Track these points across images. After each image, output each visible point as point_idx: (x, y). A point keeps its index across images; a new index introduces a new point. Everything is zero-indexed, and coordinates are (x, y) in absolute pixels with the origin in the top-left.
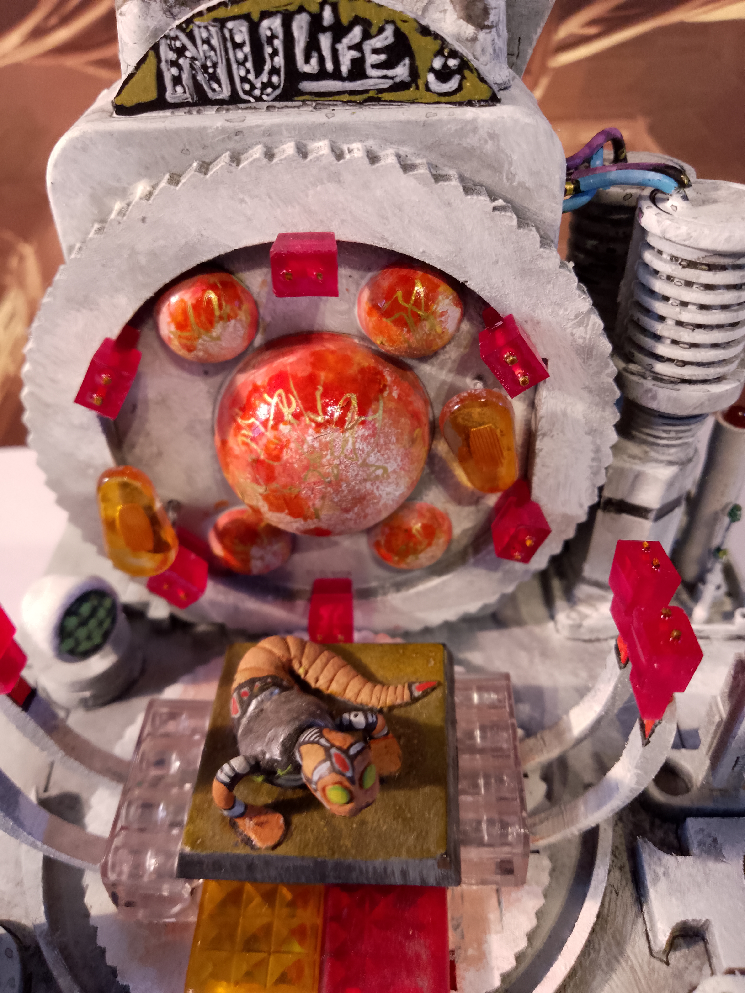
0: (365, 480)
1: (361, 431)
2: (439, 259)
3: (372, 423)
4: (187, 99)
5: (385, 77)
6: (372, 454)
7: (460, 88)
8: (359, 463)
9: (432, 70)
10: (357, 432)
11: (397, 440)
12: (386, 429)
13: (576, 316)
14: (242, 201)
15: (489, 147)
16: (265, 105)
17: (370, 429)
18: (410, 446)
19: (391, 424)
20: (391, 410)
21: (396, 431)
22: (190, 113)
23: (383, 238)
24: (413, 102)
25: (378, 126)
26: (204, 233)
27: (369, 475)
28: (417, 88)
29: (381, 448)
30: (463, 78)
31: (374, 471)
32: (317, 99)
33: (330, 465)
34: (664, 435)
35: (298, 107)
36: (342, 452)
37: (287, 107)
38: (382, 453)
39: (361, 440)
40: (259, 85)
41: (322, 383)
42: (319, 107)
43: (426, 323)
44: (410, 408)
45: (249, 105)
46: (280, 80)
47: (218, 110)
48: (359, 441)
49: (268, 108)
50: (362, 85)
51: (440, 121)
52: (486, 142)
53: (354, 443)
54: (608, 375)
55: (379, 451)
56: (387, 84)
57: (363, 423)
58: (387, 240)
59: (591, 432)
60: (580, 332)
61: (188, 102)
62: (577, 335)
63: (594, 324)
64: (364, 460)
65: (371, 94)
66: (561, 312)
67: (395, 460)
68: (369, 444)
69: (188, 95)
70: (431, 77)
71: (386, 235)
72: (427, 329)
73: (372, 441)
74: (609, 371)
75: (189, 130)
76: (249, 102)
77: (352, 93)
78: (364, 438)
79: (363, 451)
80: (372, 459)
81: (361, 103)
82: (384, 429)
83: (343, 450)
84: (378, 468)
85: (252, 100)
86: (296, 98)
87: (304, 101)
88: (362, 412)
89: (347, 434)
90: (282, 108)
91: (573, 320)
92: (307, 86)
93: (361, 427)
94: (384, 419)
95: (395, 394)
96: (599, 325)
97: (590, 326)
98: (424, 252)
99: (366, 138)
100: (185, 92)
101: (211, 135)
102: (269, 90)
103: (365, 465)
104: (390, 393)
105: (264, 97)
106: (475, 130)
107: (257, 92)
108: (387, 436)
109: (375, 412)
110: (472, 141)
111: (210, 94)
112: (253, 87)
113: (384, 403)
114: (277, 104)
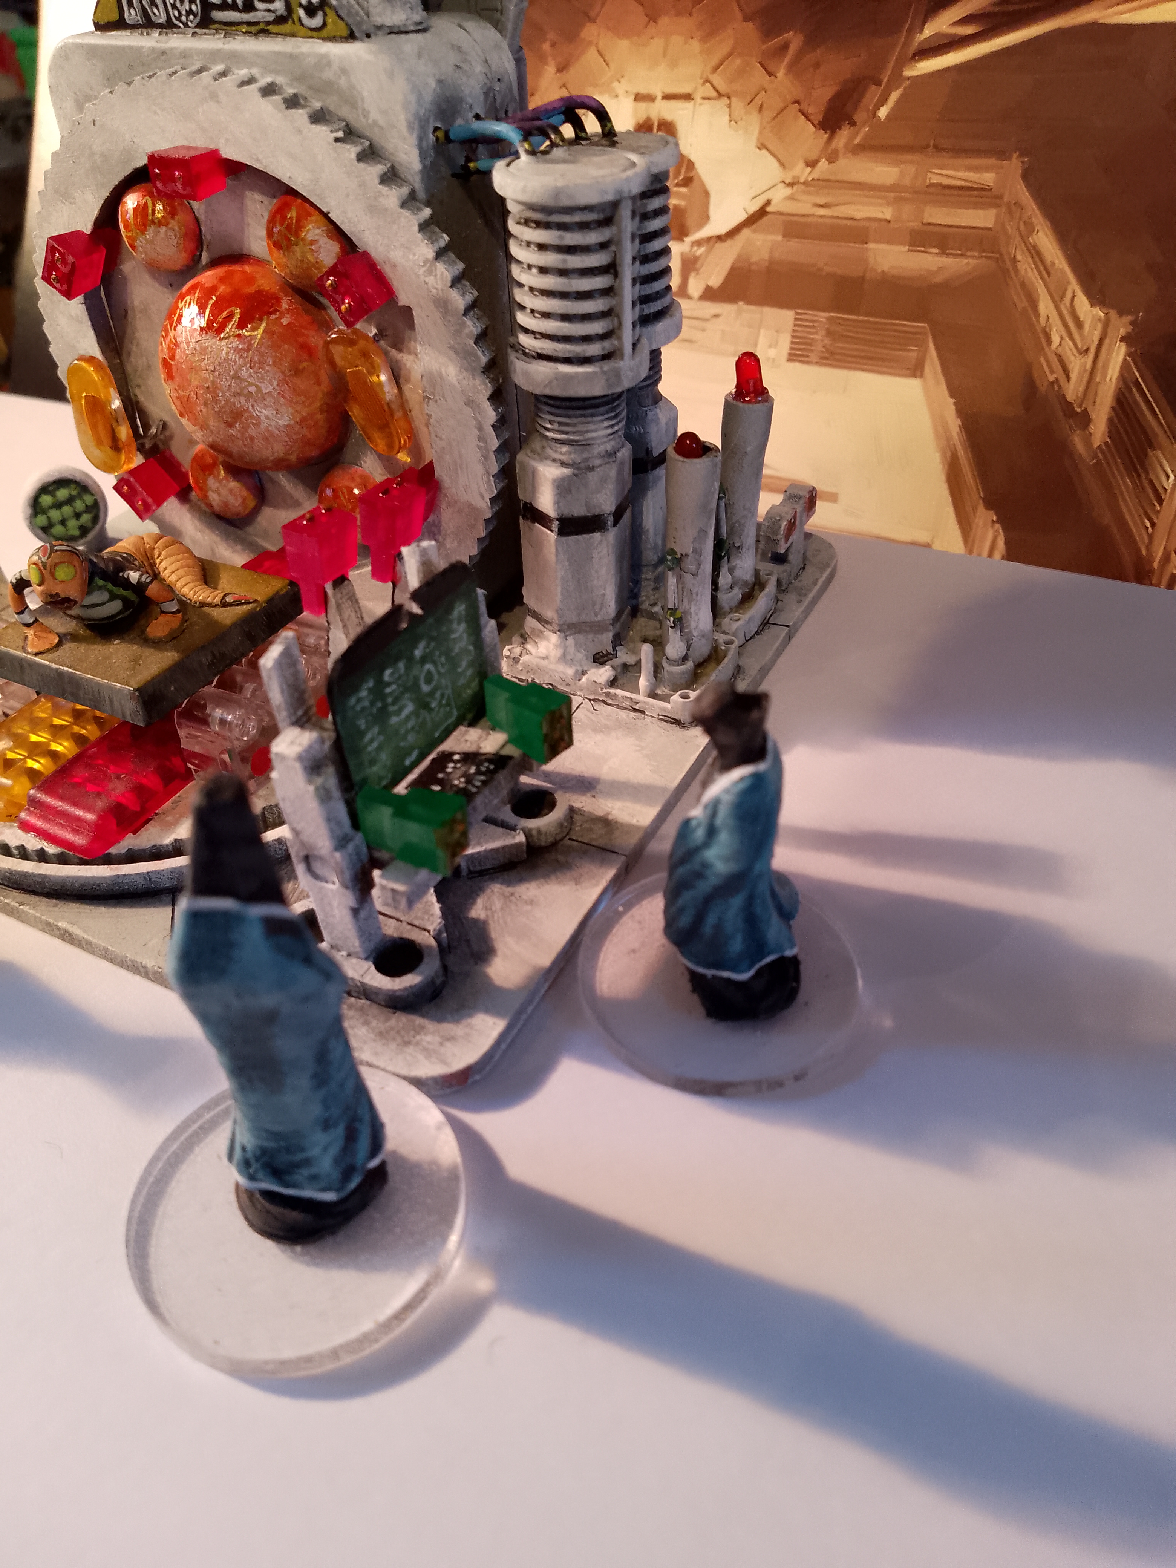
0: (239, 394)
1: (236, 343)
2: (304, 186)
3: (249, 338)
4: (139, 21)
5: (268, 10)
6: (244, 368)
7: (324, 25)
8: (231, 374)
9: (301, 5)
10: (232, 343)
11: (274, 362)
12: (263, 349)
13: (425, 263)
14: (155, 113)
15: (343, 82)
16: (191, 31)
17: (245, 343)
18: (290, 375)
19: (269, 346)
20: (274, 332)
21: (274, 354)
22: (142, 34)
23: (258, 160)
24: (293, 35)
25: (258, 54)
26: (135, 140)
27: (242, 389)
28: (294, 22)
29: (255, 365)
30: (325, 15)
31: (247, 387)
32: (225, 28)
33: (207, 370)
34: (549, 426)
35: (214, 35)
36: (216, 359)
37: (205, 34)
38: (255, 369)
39: (234, 351)
40: (184, 12)
41: (218, 293)
42: (227, 35)
43: (296, 248)
44: (301, 339)
45: (180, 30)
46: (197, 8)
47: (160, 34)
48: (232, 351)
49: (194, 34)
50: (254, 17)
51: (303, 54)
52: (340, 76)
53: (228, 353)
54: (469, 336)
55: (251, 368)
56: (270, 17)
57: (239, 336)
58: (262, 163)
59: (470, 403)
60: (431, 280)
61: (140, 24)
62: (430, 284)
63: (442, 274)
64: (236, 373)
65: (262, 26)
66: (411, 257)
67: (271, 382)
68: (241, 356)
69: (139, 18)
70: (301, 12)
71: (260, 157)
72: (299, 255)
73: (245, 355)
74: (467, 331)
75: (131, 48)
76: (179, 27)
77: (249, 24)
78: (237, 350)
79: (235, 362)
80: (244, 373)
81: (256, 34)
82: (261, 347)
83: (218, 357)
84: (250, 384)
85: (181, 25)
86: (211, 27)
87: (217, 29)
88: (241, 325)
89: (223, 343)
90: (202, 35)
91: (423, 266)
92: (217, 15)
93: (236, 339)
94: (262, 338)
95: (285, 321)
96: (447, 276)
97: (438, 276)
98: (290, 177)
99: (250, 65)
100: (136, 15)
101: (146, 54)
102: (191, 17)
103: (236, 377)
104: (279, 318)
105: (189, 23)
106: (329, 64)
107: (184, 19)
108: (262, 355)
109: (254, 329)
110: (328, 75)
111: (153, 18)
112: (180, 14)
113: (267, 324)
114: (198, 30)
